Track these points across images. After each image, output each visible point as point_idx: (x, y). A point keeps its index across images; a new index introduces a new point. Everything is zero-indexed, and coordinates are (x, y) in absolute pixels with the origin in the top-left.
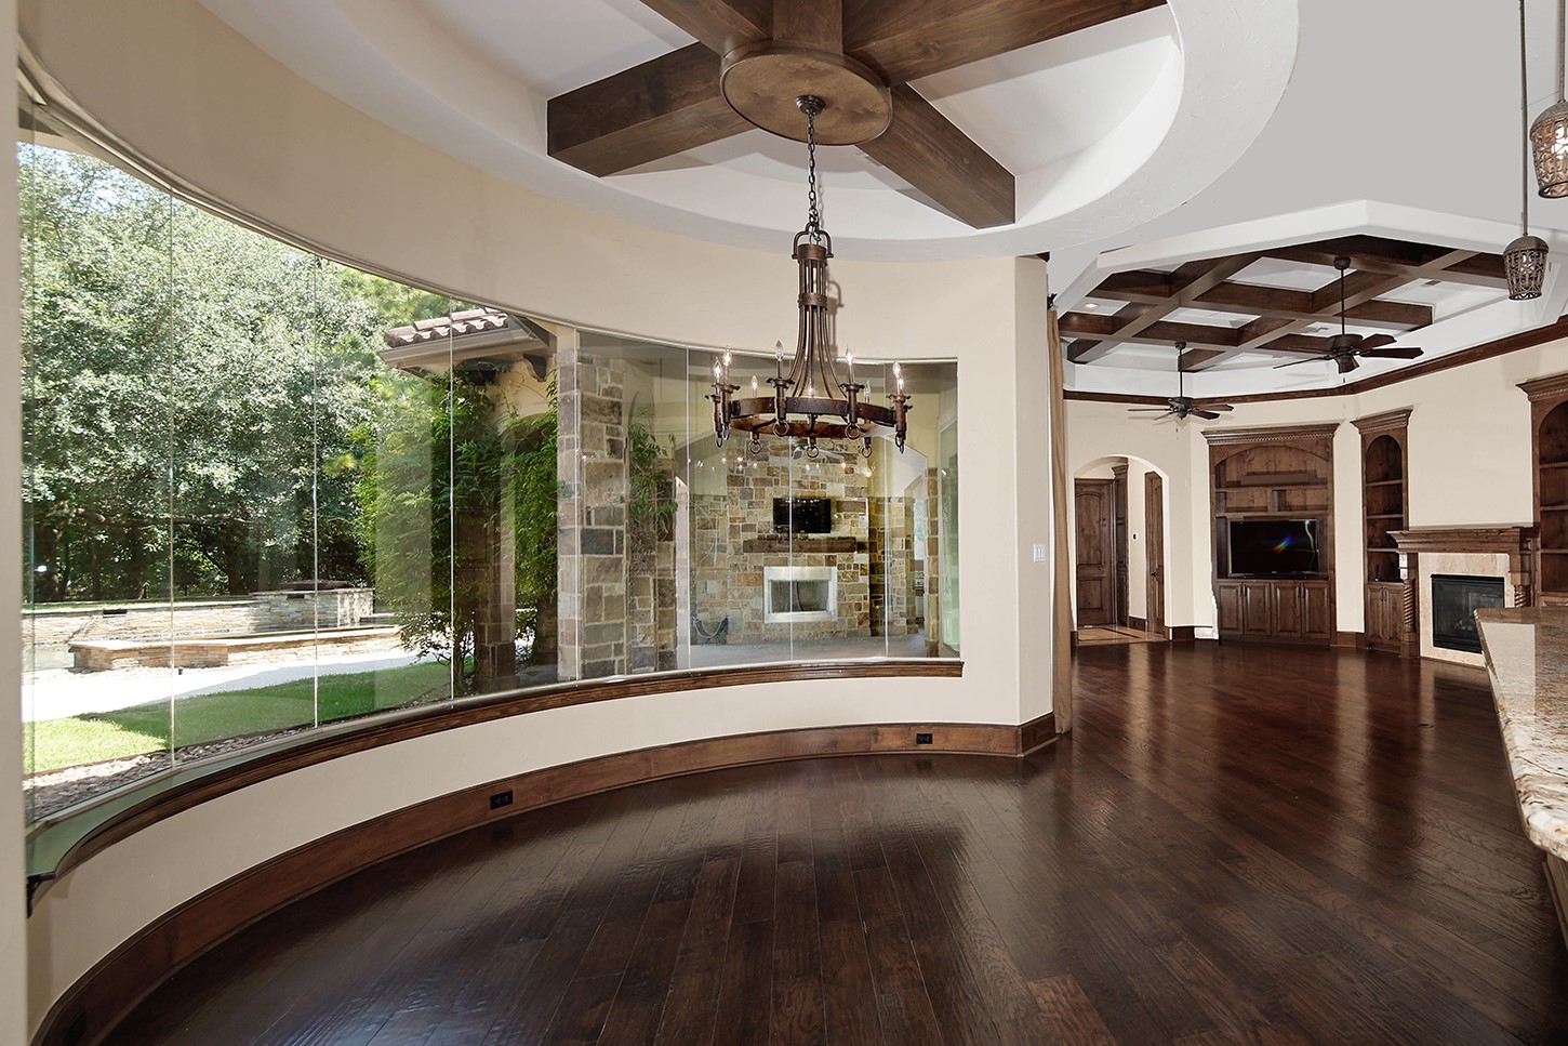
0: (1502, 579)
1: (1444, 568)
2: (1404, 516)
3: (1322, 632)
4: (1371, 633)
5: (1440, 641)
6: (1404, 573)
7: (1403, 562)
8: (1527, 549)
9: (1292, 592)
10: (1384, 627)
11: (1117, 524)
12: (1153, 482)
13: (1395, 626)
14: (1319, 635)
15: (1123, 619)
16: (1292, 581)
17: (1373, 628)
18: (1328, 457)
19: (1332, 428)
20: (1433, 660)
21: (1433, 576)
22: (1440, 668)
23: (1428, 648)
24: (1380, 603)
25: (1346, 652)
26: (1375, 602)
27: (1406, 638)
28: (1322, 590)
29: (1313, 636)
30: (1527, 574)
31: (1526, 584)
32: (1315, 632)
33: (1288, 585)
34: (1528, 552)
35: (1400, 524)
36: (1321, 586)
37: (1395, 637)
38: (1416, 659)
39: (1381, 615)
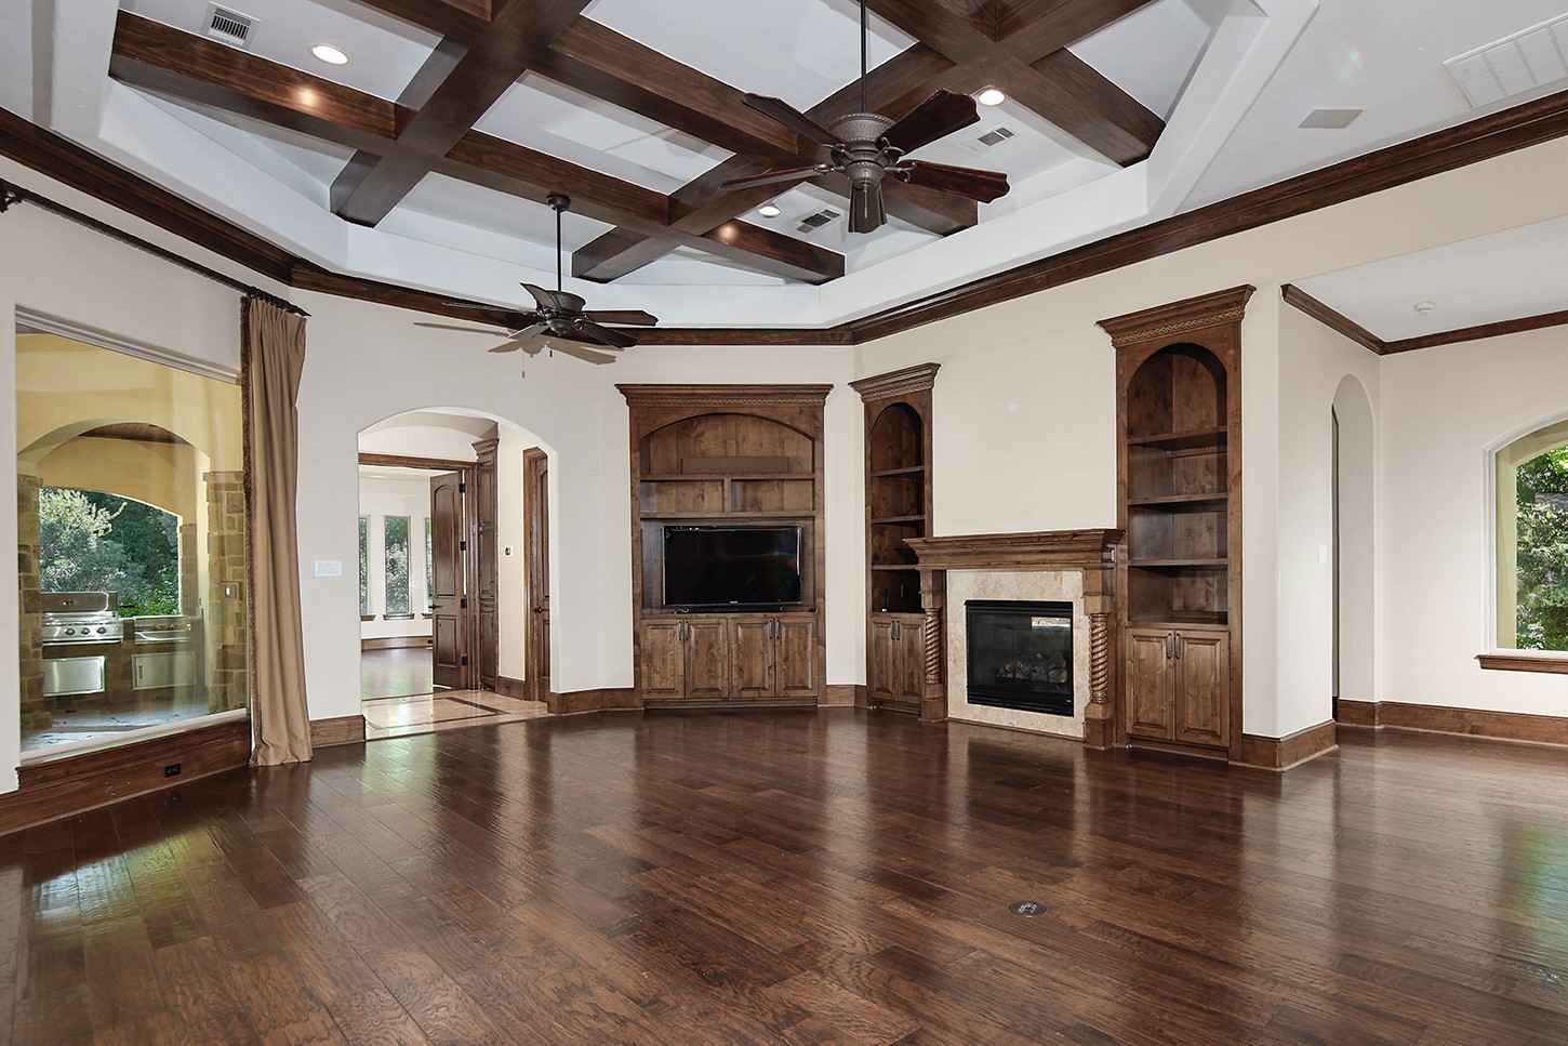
0: (1070, 605)
1: (985, 592)
2: (926, 517)
3: (806, 688)
4: (876, 685)
5: (977, 694)
6: (927, 601)
7: (926, 583)
8: (1109, 560)
9: (760, 632)
10: (895, 677)
11: (479, 533)
12: (535, 464)
13: (911, 675)
14: (801, 693)
15: (490, 680)
16: (762, 615)
17: (879, 679)
18: (815, 436)
19: (823, 390)
20: (968, 723)
21: (968, 603)
22: (977, 735)
23: (959, 704)
24: (890, 642)
25: (839, 714)
26: (883, 643)
27: (928, 694)
28: (804, 627)
29: (793, 694)
30: (1108, 598)
31: (1108, 611)
32: (795, 688)
33: (754, 621)
34: (1110, 565)
35: (920, 528)
36: (803, 620)
37: (911, 691)
38: (943, 724)
39: (891, 658)
